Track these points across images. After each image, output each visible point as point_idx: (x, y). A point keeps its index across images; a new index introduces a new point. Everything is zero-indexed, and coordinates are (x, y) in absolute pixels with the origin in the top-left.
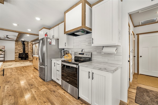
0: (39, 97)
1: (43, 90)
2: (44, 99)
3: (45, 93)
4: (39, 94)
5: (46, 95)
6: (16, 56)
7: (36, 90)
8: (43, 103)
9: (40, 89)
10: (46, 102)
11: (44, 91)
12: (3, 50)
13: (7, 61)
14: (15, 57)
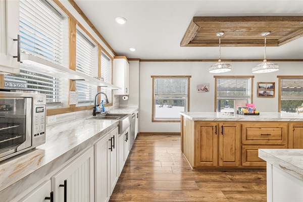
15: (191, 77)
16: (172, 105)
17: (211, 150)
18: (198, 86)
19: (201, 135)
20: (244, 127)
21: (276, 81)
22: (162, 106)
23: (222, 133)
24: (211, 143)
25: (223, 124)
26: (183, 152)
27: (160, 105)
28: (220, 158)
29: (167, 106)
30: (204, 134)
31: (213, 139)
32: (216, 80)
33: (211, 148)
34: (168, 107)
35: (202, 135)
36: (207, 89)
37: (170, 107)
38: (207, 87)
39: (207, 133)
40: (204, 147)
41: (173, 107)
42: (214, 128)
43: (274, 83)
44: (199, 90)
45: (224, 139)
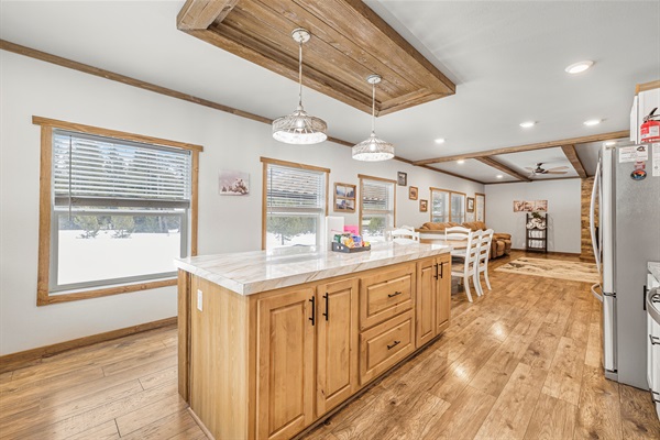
0: (513, 399)
1: (555, 394)
2: (518, 417)
3: (547, 404)
4: (523, 392)
5: (541, 413)
6: (585, 240)
7: (527, 375)
8: (503, 421)
9: (547, 383)
10: (511, 428)
11: (552, 398)
12: (543, 214)
13: (553, 253)
14: (583, 244)
15: (201, 149)
16: (130, 231)
17: (300, 379)
18: (222, 178)
19: (272, 339)
20: (364, 286)
21: (357, 182)
22: (94, 235)
23: (326, 315)
24: (300, 355)
25: (328, 287)
26: (187, 400)
27: (84, 232)
28: (319, 392)
29: (114, 232)
30: (281, 334)
31: (303, 341)
32: (265, 168)
33: (300, 371)
34: (116, 236)
35: (276, 340)
36: (244, 188)
37: (123, 236)
38: (245, 184)
39: (289, 327)
40: (280, 380)
41: (133, 235)
42: (309, 306)
43: (355, 187)
44: (224, 190)
45: (330, 329)
